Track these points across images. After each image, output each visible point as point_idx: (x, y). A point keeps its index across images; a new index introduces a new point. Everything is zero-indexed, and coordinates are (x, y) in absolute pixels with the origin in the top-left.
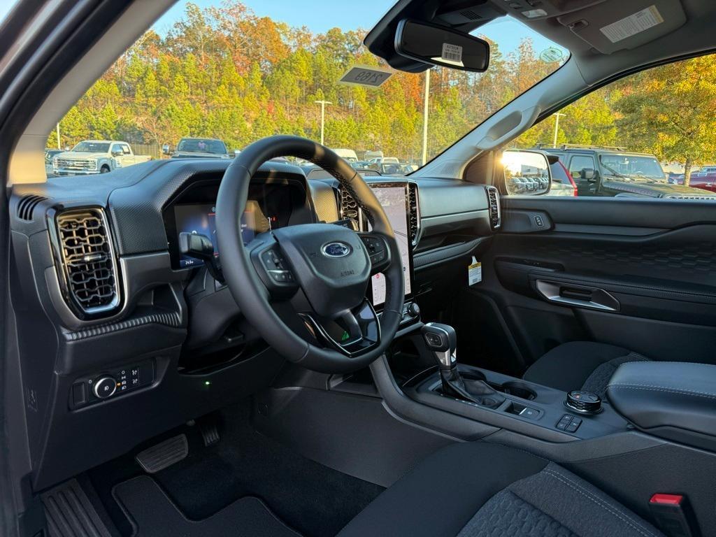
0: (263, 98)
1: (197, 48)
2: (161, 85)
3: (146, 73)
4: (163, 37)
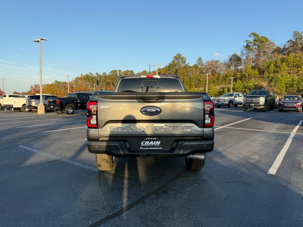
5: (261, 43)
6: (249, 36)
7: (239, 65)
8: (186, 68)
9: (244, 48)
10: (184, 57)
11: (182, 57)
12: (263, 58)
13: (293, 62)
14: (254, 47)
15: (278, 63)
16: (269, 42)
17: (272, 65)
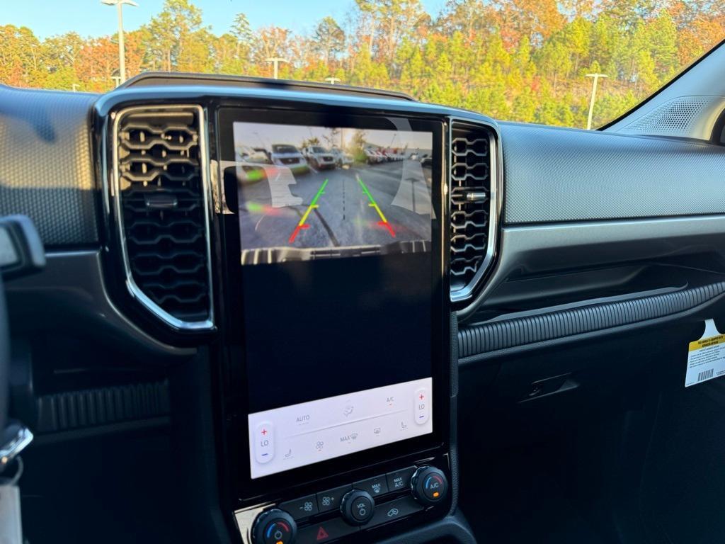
0: (529, 74)
1: (465, 26)
2: (426, 66)
3: (413, 53)
4: (434, 18)
7: (338, 49)
8: (202, 40)
10: (196, 7)
11: (189, 5)
12: (394, 38)
13: (461, 56)
15: (430, 53)
17: (418, 56)
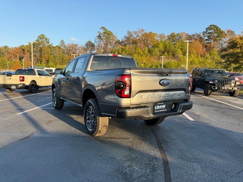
0: (148, 56)
1: (129, 43)
3: (115, 51)
4: (121, 41)
5: (109, 35)
6: (100, 28)
7: (93, 50)
8: (49, 47)
9: (97, 37)
10: (47, 38)
11: (45, 37)
12: (109, 47)
13: (129, 52)
14: (104, 38)
15: (120, 51)
16: (113, 36)
